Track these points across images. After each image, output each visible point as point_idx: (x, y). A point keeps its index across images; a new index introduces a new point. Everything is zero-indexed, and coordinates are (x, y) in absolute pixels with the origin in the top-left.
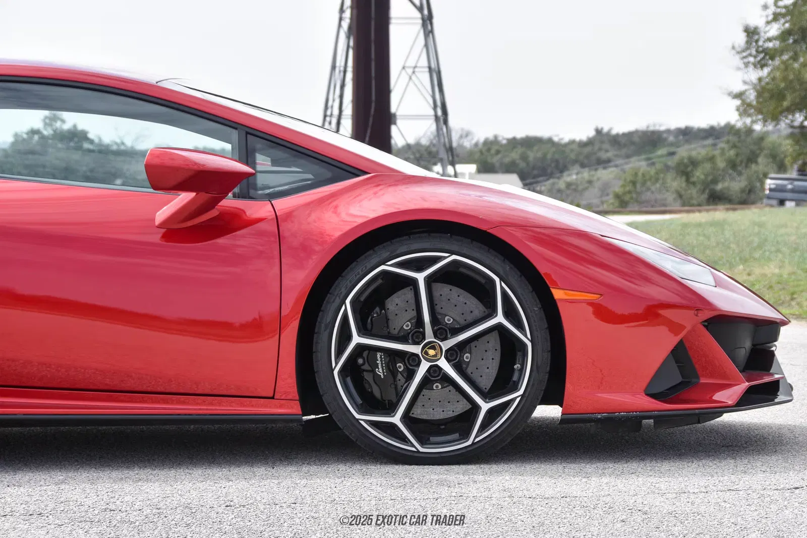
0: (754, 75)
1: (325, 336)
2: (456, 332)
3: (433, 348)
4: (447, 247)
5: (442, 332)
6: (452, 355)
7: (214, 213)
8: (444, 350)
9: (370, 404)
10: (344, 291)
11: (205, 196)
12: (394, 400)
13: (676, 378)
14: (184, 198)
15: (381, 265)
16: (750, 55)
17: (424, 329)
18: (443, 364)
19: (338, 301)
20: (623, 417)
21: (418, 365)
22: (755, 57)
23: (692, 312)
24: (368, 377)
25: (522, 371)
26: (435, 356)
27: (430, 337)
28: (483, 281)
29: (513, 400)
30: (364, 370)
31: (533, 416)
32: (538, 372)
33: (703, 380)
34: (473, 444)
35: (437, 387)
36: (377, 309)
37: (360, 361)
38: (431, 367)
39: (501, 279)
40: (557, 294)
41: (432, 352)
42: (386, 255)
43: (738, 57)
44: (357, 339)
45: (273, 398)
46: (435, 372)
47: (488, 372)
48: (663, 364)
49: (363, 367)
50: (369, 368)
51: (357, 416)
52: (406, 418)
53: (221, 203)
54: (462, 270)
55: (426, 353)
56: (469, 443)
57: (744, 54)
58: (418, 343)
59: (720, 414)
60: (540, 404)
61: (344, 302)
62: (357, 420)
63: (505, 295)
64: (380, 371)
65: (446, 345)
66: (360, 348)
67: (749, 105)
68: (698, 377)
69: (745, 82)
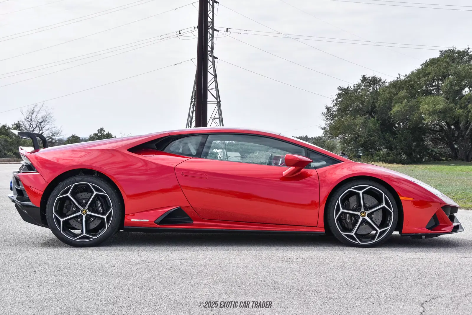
0: (329, 122)
1: (332, 209)
2: (371, 208)
3: (363, 213)
4: (368, 184)
5: (366, 209)
6: (369, 215)
7: (300, 173)
8: (367, 214)
9: (345, 229)
10: (338, 196)
11: (298, 168)
12: (352, 228)
13: (434, 224)
14: (291, 168)
15: (348, 189)
16: (328, 116)
17: (361, 207)
18: (367, 218)
19: (336, 199)
20: (420, 234)
21: (359, 218)
22: (330, 116)
23: (439, 204)
24: (344, 221)
25: (390, 220)
26: (364, 215)
27: (363, 210)
28: (379, 194)
29: (388, 229)
30: (342, 219)
31: (393, 233)
32: (395, 221)
33: (440, 224)
34: (376, 242)
35: (364, 225)
36: (347, 201)
37: (342, 216)
38: (363, 219)
39: (385, 193)
40: (401, 198)
41: (363, 214)
42: (350, 186)
43: (324, 116)
44: (342, 210)
45: (317, 227)
46: (364, 220)
47: (379, 221)
48: (430, 220)
49: (343, 218)
50: (344, 219)
51: (342, 233)
52: (356, 234)
53: (302, 170)
54: (373, 191)
55: (361, 215)
56: (375, 241)
57: (326, 116)
58: (359, 212)
59: (441, 235)
60: (395, 231)
61: (338, 199)
62: (342, 234)
63: (385, 198)
64: (348, 220)
65: (368, 212)
66: (342, 212)
67: (327, 132)
68: (439, 223)
69: (326, 125)
